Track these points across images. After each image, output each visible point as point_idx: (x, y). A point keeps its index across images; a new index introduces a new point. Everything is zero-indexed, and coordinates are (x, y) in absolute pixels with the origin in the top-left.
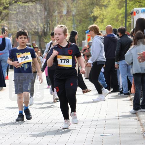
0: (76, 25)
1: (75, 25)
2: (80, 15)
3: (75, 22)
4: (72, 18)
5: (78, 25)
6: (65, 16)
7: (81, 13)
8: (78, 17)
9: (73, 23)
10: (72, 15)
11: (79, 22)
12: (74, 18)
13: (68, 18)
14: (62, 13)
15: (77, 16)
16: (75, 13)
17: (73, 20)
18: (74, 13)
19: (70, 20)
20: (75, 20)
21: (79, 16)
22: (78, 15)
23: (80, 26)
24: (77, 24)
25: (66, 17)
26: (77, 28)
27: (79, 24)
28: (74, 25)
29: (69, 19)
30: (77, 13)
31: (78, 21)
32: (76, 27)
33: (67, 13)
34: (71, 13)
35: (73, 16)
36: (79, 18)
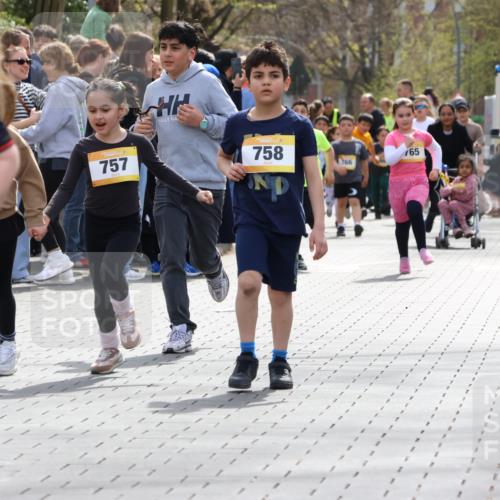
0: (466, 45)
1: (463, 47)
2: (478, 14)
3: (461, 35)
4: (452, 23)
5: (471, 46)
6: (429, 18)
7: (482, 6)
8: (472, 20)
9: (457, 41)
10: (452, 14)
11: (474, 35)
12: (460, 22)
13: (439, 23)
14: (423, 8)
15: (469, 18)
16: (464, 8)
17: (457, 31)
18: (458, 8)
19: (445, 31)
20: (461, 30)
21: (473, 17)
22: (472, 13)
23: (476, 48)
24: (468, 42)
25: (433, 19)
26: (467, 56)
27: (473, 42)
28: (459, 48)
29: (443, 26)
30: (470, 8)
31: (471, 33)
32: (465, 52)
33: (435, 9)
34: (450, 8)
35: (458, 16)
36: (474, 24)
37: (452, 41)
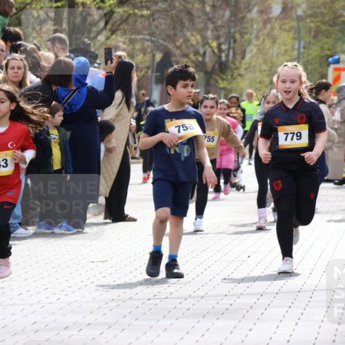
0: (306, 42)
1: (302, 44)
2: (316, 17)
3: (302, 34)
4: (295, 24)
5: (309, 43)
6: (276, 20)
7: (318, 10)
8: (312, 22)
9: (298, 39)
10: (294, 16)
11: (313, 34)
12: (301, 24)
13: (285, 24)
14: (271, 12)
15: (308, 20)
16: (304, 12)
17: (298, 30)
18: (300, 12)
19: (289, 31)
20: (302, 30)
21: (313, 19)
22: (311, 16)
23: (314, 44)
24: (307, 40)
25: (278, 21)
26: (306, 51)
27: (311, 39)
28: (299, 45)
29: (287, 27)
30: (309, 12)
31: (310, 32)
32: (305, 48)
33: (281, 13)
34: (294, 12)
35: (299, 19)
36: (312, 25)
37: (294, 38)
